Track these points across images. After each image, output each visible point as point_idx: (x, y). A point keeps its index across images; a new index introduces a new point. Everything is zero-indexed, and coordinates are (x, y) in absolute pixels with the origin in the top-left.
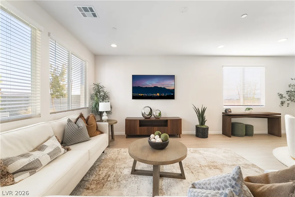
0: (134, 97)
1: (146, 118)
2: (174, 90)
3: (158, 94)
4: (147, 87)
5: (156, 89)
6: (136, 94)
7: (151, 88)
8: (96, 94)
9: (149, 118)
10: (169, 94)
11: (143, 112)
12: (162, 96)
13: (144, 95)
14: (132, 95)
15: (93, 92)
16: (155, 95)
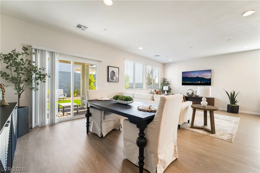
0: (183, 84)
1: (189, 96)
2: (210, 79)
3: (199, 82)
4: (191, 77)
5: (198, 79)
6: (184, 82)
7: (195, 77)
8: (163, 83)
9: (191, 96)
10: (206, 82)
11: (187, 93)
12: (202, 83)
13: (190, 82)
14: (182, 83)
15: (162, 82)
16: (197, 82)
